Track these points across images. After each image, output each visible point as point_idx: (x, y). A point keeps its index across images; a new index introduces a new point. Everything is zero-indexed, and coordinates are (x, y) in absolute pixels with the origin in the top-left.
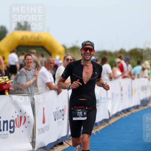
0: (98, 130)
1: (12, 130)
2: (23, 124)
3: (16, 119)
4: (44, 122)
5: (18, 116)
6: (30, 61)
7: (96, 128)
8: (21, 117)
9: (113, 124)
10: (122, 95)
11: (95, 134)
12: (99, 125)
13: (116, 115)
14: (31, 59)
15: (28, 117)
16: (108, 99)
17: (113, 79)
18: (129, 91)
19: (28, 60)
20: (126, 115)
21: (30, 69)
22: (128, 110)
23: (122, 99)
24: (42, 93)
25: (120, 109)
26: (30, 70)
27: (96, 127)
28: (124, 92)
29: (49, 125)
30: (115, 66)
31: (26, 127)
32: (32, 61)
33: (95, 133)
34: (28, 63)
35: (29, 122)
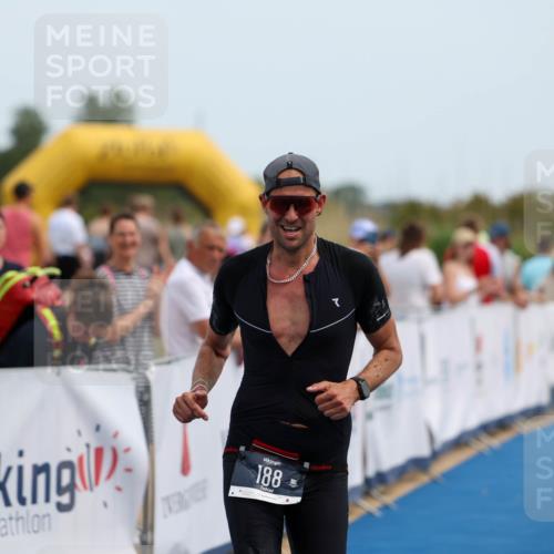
0: (389, 499)
1: (65, 499)
2: (109, 476)
3: (81, 459)
4: (185, 469)
5: (88, 446)
6: (129, 239)
7: (383, 493)
8: (99, 452)
9: (448, 475)
10: (479, 367)
11: (378, 514)
12: (391, 479)
13: (459, 443)
14: (132, 234)
15: (127, 450)
16: (427, 382)
17: (446, 305)
18: (506, 351)
19: (123, 234)
20: (496, 442)
21: (128, 269)
22: (502, 424)
23: (479, 382)
24: (177, 360)
25: (473, 422)
26: (129, 274)
27: (381, 488)
28: (486, 356)
29: (205, 481)
30: (454, 256)
31: (119, 489)
32: (138, 238)
33: (380, 509)
34: (124, 246)
35: (129, 470)
